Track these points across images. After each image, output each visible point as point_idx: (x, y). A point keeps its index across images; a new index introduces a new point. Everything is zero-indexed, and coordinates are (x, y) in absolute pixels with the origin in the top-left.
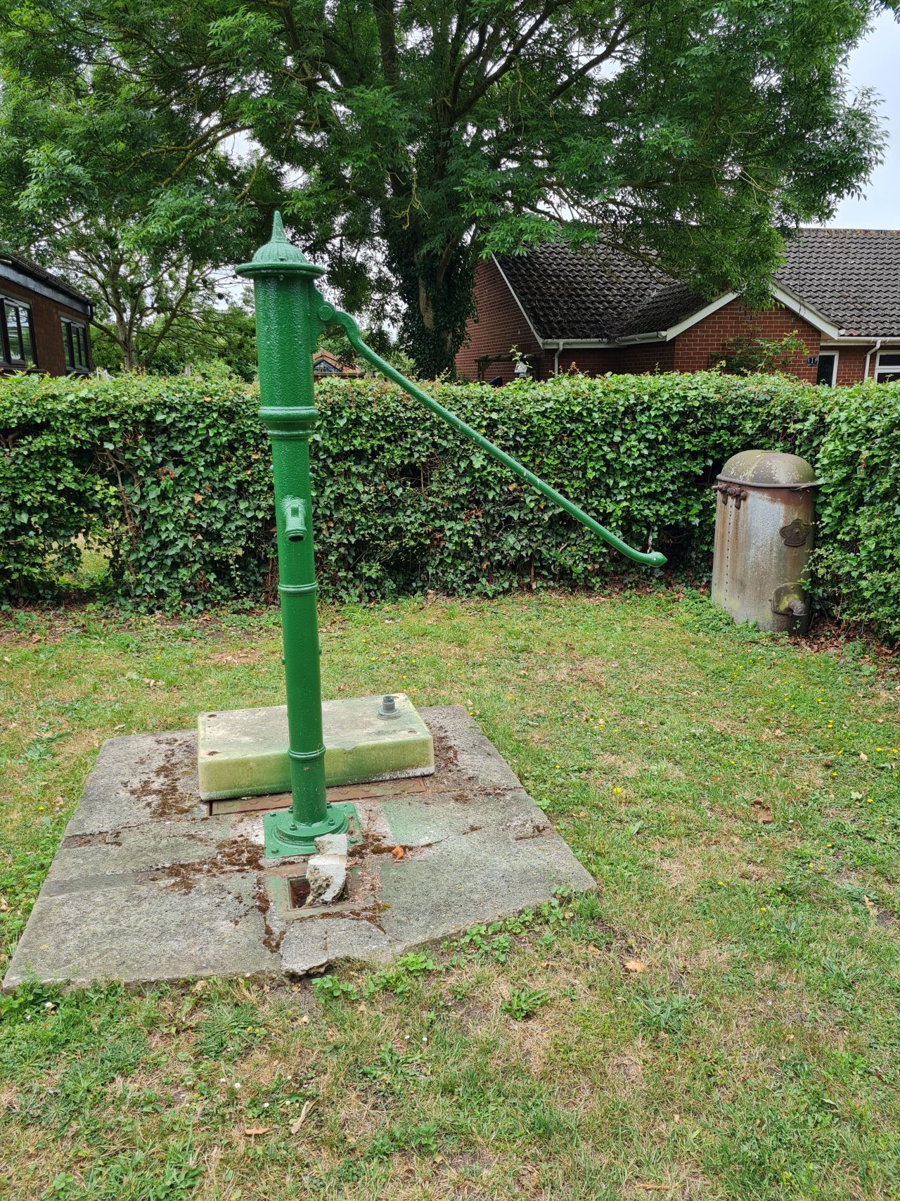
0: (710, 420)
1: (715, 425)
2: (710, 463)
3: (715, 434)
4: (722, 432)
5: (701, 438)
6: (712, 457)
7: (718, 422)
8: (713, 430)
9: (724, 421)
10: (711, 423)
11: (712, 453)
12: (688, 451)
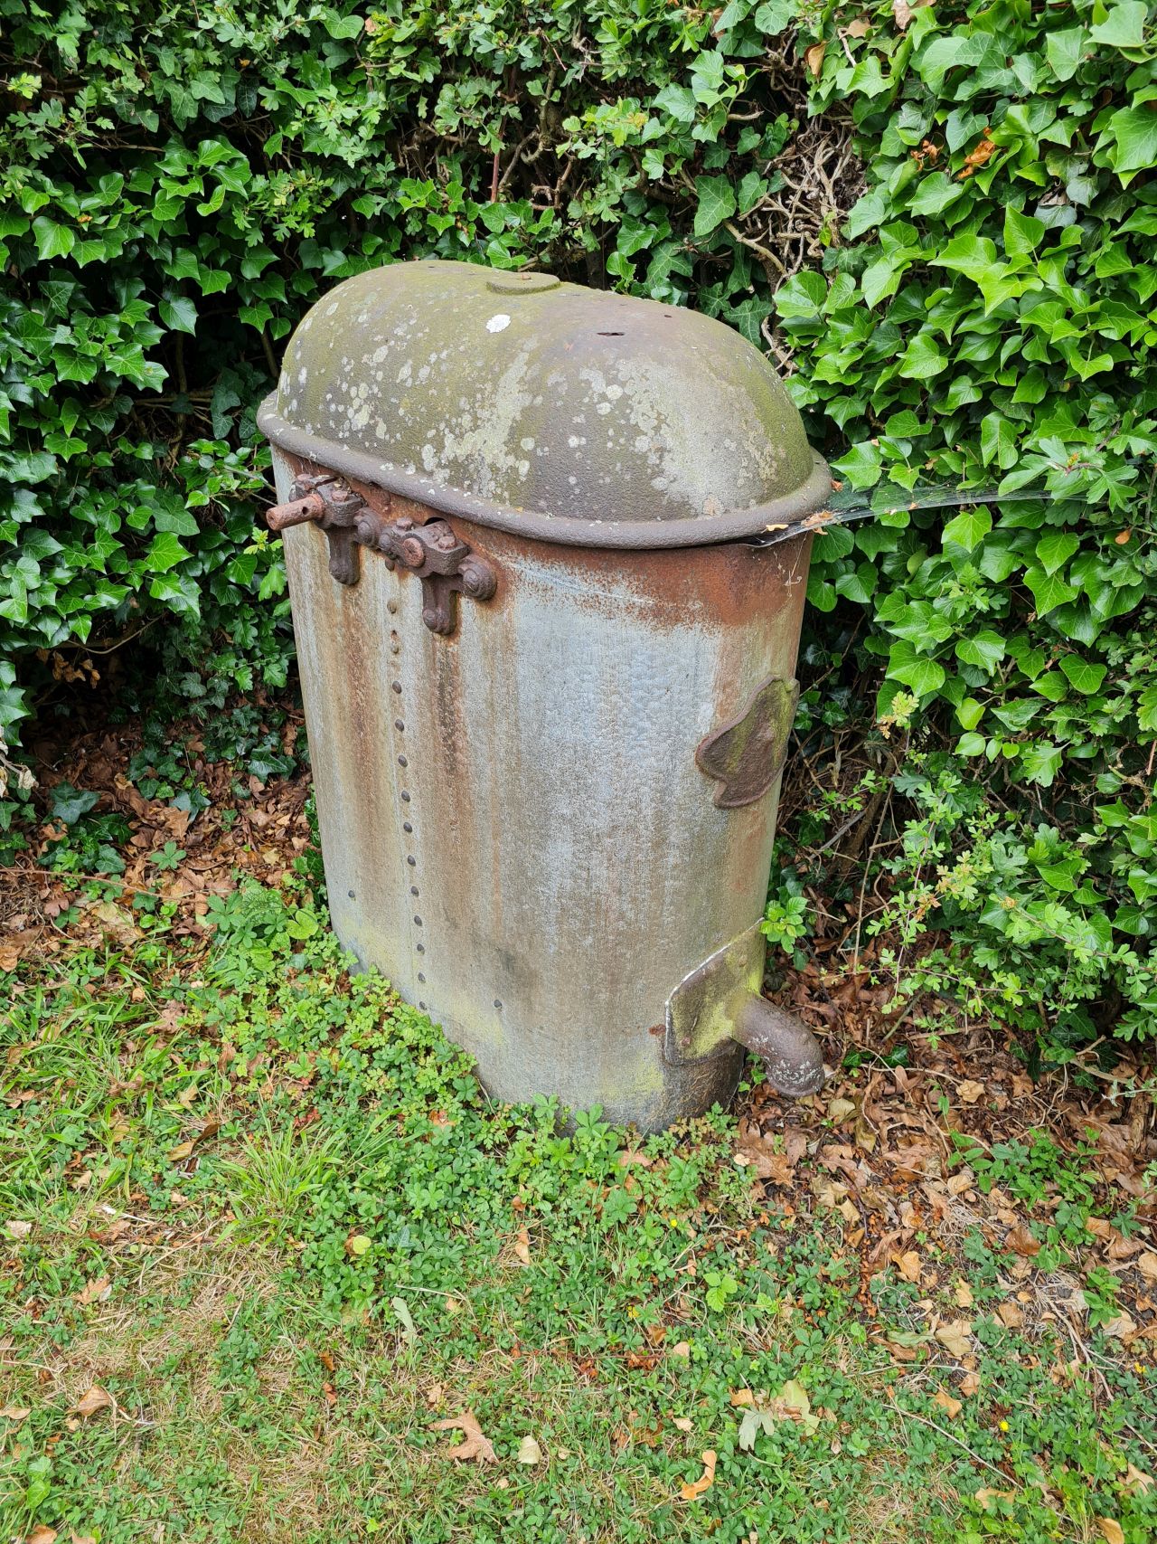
0: (134, 84)
1: (163, 108)
2: (184, 317)
3: (175, 160)
4: (212, 150)
5: (110, 188)
6: (189, 289)
7: (176, 92)
8: (161, 138)
9: (207, 88)
10: (142, 101)
11: (185, 266)
12: (64, 265)
